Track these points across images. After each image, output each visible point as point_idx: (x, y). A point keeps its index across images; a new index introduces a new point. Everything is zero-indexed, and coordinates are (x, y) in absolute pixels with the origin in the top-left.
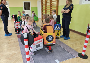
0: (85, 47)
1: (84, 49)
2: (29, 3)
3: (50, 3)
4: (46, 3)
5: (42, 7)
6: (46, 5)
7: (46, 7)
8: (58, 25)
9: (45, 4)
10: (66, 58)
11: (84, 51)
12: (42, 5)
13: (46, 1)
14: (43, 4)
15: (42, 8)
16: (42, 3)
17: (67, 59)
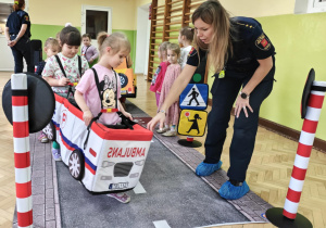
2: (106, 13)
3: (181, 13)
4: (169, 12)
5: (153, 29)
6: (167, 20)
7: (167, 27)
8: (195, 86)
9: (163, 17)
11: (294, 196)
12: (154, 23)
13: (170, 6)
14: (158, 17)
15: (153, 35)
16: (153, 16)
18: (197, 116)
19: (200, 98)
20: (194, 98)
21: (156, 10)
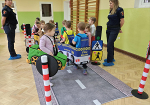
0: (144, 79)
1: (142, 82)
2: (50, 5)
3: (84, 5)
4: (78, 5)
5: (72, 12)
6: (78, 8)
7: (78, 11)
8: (98, 42)
9: (76, 6)
10: (112, 97)
11: (142, 86)
12: (72, 9)
13: (79, 2)
14: (74, 7)
15: (72, 14)
16: (71, 6)
17: (113, 99)
18: (99, 53)
19: (100, 46)
20: (97, 46)
21: (72, 3)
